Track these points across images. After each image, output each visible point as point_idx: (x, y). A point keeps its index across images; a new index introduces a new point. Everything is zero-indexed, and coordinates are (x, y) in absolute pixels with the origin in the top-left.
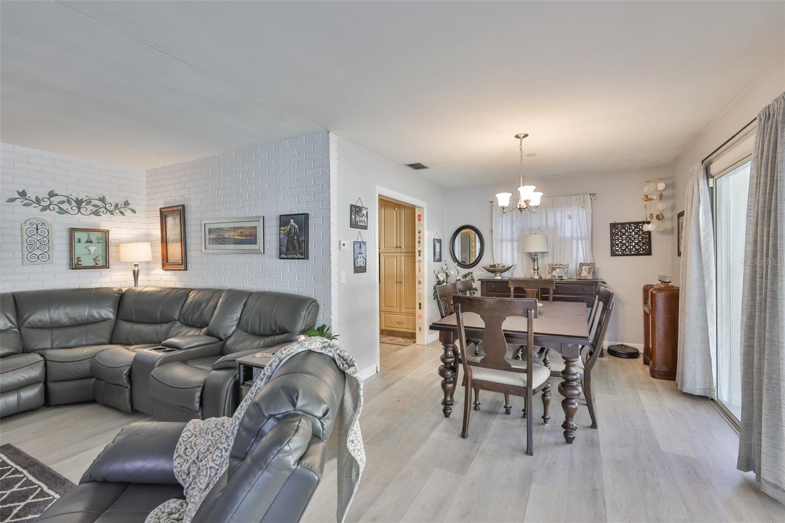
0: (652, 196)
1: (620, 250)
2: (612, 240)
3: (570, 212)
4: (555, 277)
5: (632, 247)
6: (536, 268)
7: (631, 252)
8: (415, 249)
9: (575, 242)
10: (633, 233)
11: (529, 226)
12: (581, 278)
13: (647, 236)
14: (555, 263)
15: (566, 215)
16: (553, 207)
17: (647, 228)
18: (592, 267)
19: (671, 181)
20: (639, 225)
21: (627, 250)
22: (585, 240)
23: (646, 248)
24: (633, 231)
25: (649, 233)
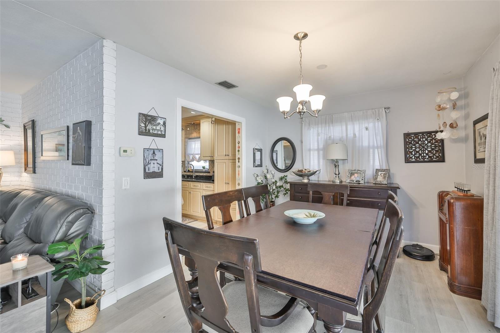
0: (445, 105)
1: (413, 158)
2: (406, 148)
3: (367, 125)
4: (353, 181)
5: (425, 155)
6: (337, 173)
7: (424, 159)
8: (236, 157)
9: (371, 150)
10: (426, 142)
11: (332, 137)
12: (377, 183)
13: (440, 144)
14: (354, 169)
15: (363, 127)
16: (352, 121)
17: (439, 136)
18: (387, 173)
19: (463, 92)
20: (432, 135)
21: (420, 157)
22: (381, 149)
23: (439, 155)
24: (426, 140)
25: (442, 141)
